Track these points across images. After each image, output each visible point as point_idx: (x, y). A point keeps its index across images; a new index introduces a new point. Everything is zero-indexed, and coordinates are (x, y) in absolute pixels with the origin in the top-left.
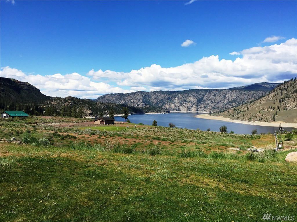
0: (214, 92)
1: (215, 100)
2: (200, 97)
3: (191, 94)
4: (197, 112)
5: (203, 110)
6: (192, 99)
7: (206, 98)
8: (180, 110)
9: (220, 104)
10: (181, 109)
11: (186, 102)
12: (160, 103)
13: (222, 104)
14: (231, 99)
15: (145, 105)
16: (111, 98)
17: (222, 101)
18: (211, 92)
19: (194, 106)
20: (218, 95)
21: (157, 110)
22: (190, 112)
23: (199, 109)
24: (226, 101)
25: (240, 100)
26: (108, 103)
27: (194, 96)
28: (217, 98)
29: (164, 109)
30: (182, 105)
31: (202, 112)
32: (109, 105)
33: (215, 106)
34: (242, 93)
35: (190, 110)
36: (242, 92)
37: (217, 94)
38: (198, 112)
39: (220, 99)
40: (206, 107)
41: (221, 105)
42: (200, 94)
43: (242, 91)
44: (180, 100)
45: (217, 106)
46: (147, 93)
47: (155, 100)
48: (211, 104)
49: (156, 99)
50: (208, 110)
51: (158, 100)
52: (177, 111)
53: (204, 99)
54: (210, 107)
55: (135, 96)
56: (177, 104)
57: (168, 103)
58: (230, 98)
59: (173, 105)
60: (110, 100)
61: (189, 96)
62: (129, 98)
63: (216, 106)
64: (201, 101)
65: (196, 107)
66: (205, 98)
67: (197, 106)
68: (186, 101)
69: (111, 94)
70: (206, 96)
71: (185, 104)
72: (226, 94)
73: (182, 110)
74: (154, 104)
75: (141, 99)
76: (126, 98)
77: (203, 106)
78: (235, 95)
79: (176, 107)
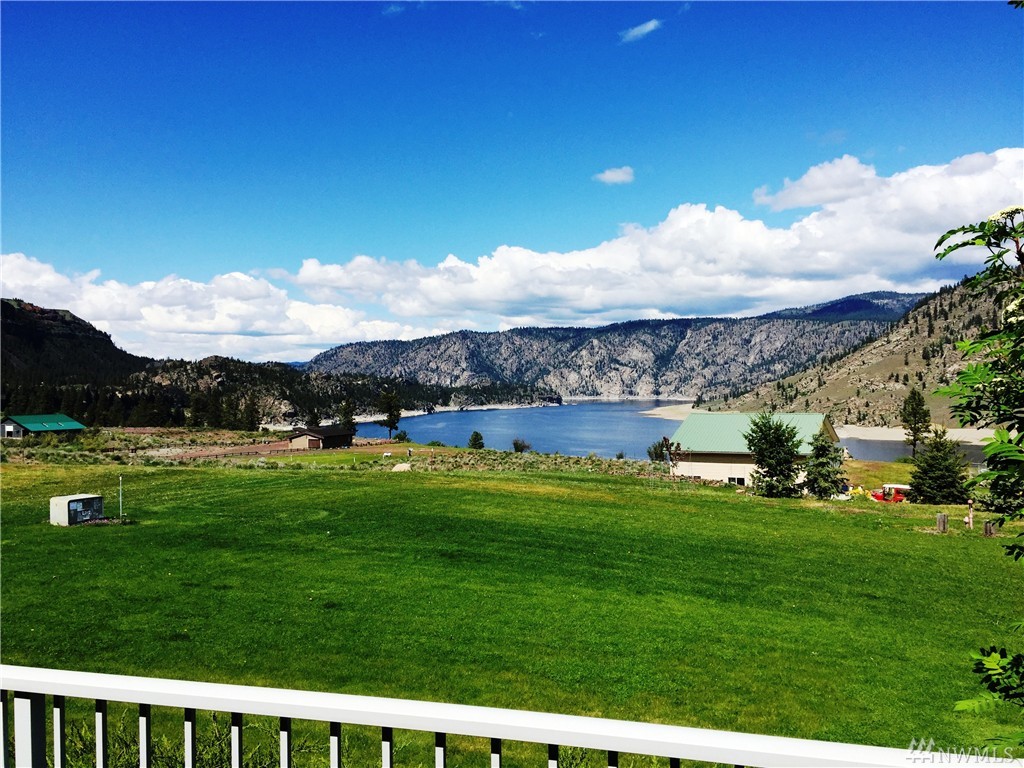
0: (711, 327)
1: (714, 356)
2: (663, 346)
3: (634, 336)
4: (655, 397)
5: (677, 389)
6: (636, 353)
7: (686, 348)
8: (597, 394)
9: (732, 368)
10: (602, 390)
11: (618, 366)
12: (527, 370)
13: (741, 370)
14: (769, 350)
15: (476, 380)
16: (359, 358)
17: (740, 360)
18: (703, 330)
19: (647, 378)
20: (725, 339)
21: (519, 394)
22: (631, 398)
23: (661, 390)
24: (752, 358)
25: (799, 353)
26: (350, 375)
27: (644, 343)
28: (720, 349)
29: (544, 389)
30: (605, 374)
31: (671, 398)
32: (351, 383)
33: (715, 374)
34: (806, 330)
35: (631, 393)
36: (804, 327)
37: (720, 333)
38: (661, 398)
39: (732, 351)
40: (684, 380)
41: (736, 371)
42: (665, 337)
43: (805, 324)
44: (597, 358)
45: (722, 377)
46: (484, 338)
47: (510, 361)
48: (703, 368)
49: (514, 357)
50: (692, 391)
51: (523, 361)
52: (587, 398)
53: (677, 352)
54: (700, 381)
55: (443, 347)
56: (588, 374)
57: (555, 368)
58: (767, 347)
59: (573, 377)
60: (356, 365)
61: (627, 343)
62: (422, 355)
63: (718, 376)
64: (669, 361)
65: (652, 380)
66: (681, 348)
67: (655, 376)
68: (617, 362)
69: (359, 344)
70: (684, 342)
71: (613, 373)
72: (752, 335)
73: (606, 393)
74: (509, 373)
75: (463, 357)
76: (412, 355)
77: (675, 376)
78: (782, 338)
79: (584, 383)
